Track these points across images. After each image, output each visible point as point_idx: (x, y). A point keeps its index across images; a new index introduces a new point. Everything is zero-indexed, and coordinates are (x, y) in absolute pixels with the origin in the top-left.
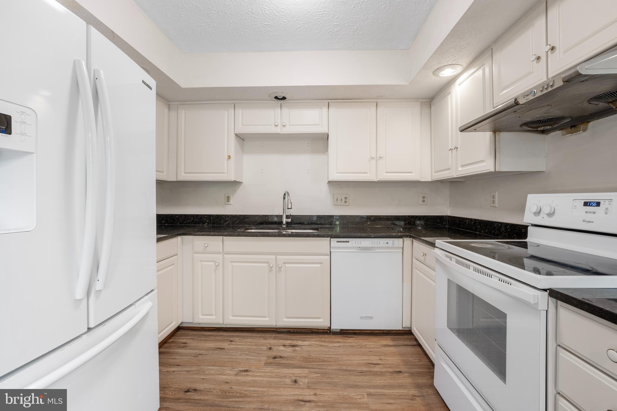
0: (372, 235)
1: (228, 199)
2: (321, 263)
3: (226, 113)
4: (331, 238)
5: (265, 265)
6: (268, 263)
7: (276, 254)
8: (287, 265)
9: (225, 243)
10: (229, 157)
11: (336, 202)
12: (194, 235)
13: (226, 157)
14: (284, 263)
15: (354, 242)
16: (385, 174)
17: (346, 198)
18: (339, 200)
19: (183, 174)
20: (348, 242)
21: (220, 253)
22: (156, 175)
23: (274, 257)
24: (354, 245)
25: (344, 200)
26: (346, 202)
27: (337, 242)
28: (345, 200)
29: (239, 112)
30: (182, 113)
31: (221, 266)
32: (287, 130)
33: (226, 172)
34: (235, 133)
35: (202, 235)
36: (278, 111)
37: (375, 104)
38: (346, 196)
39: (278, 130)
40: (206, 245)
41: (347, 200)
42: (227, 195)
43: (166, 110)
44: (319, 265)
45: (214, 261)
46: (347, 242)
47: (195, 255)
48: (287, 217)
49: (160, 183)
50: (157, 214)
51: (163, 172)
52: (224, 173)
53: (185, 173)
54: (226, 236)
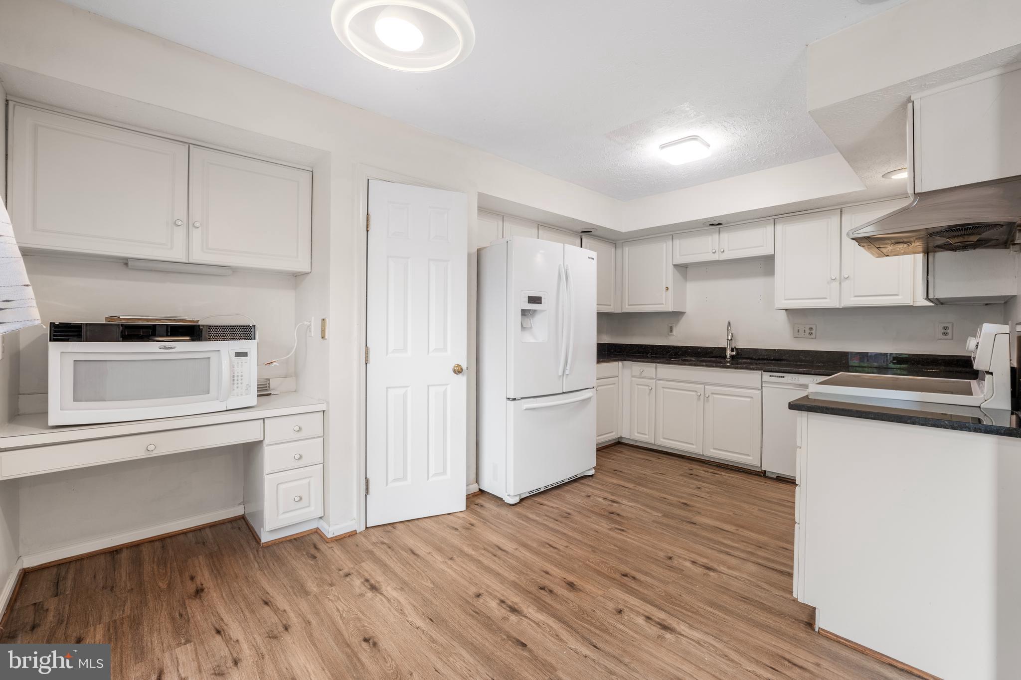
0: (813, 371)
1: (671, 330)
2: (752, 397)
3: (665, 245)
4: (764, 371)
5: (694, 393)
6: (696, 391)
7: (705, 384)
8: (715, 396)
9: (658, 369)
10: (667, 289)
11: (797, 334)
12: (633, 361)
13: (665, 289)
14: (712, 393)
15: (790, 378)
16: (853, 299)
17: (811, 329)
18: (802, 331)
19: (627, 307)
20: (784, 377)
21: (653, 379)
22: (597, 308)
23: (702, 386)
24: (790, 381)
25: (808, 331)
26: (811, 334)
27: (770, 376)
28: (810, 331)
29: (677, 242)
30: (626, 249)
31: (654, 389)
32: (723, 257)
33: (664, 303)
34: (673, 264)
35: (638, 361)
36: (716, 236)
37: (839, 210)
38: (811, 326)
39: (716, 257)
40: (642, 370)
41: (813, 332)
42: (670, 325)
43: (613, 250)
44: (749, 399)
45: (648, 386)
46: (782, 377)
47: (633, 379)
48: (732, 350)
49: (600, 315)
50: (597, 344)
51: (610, 305)
52: (663, 304)
53: (629, 305)
54: (659, 363)
